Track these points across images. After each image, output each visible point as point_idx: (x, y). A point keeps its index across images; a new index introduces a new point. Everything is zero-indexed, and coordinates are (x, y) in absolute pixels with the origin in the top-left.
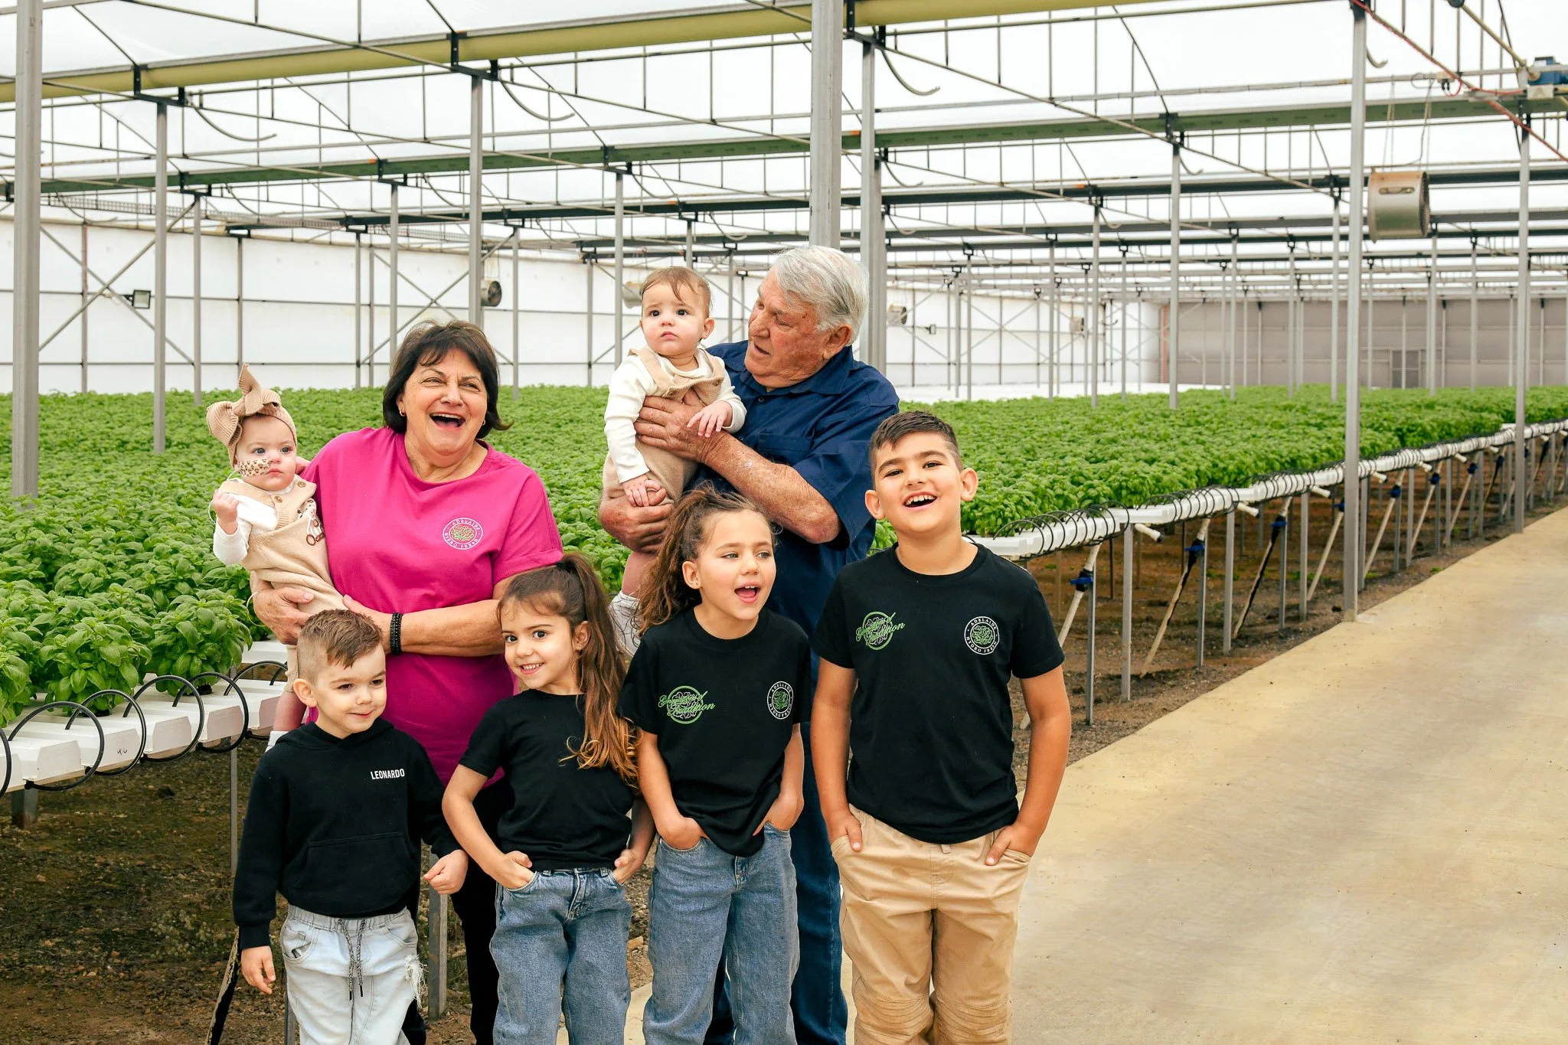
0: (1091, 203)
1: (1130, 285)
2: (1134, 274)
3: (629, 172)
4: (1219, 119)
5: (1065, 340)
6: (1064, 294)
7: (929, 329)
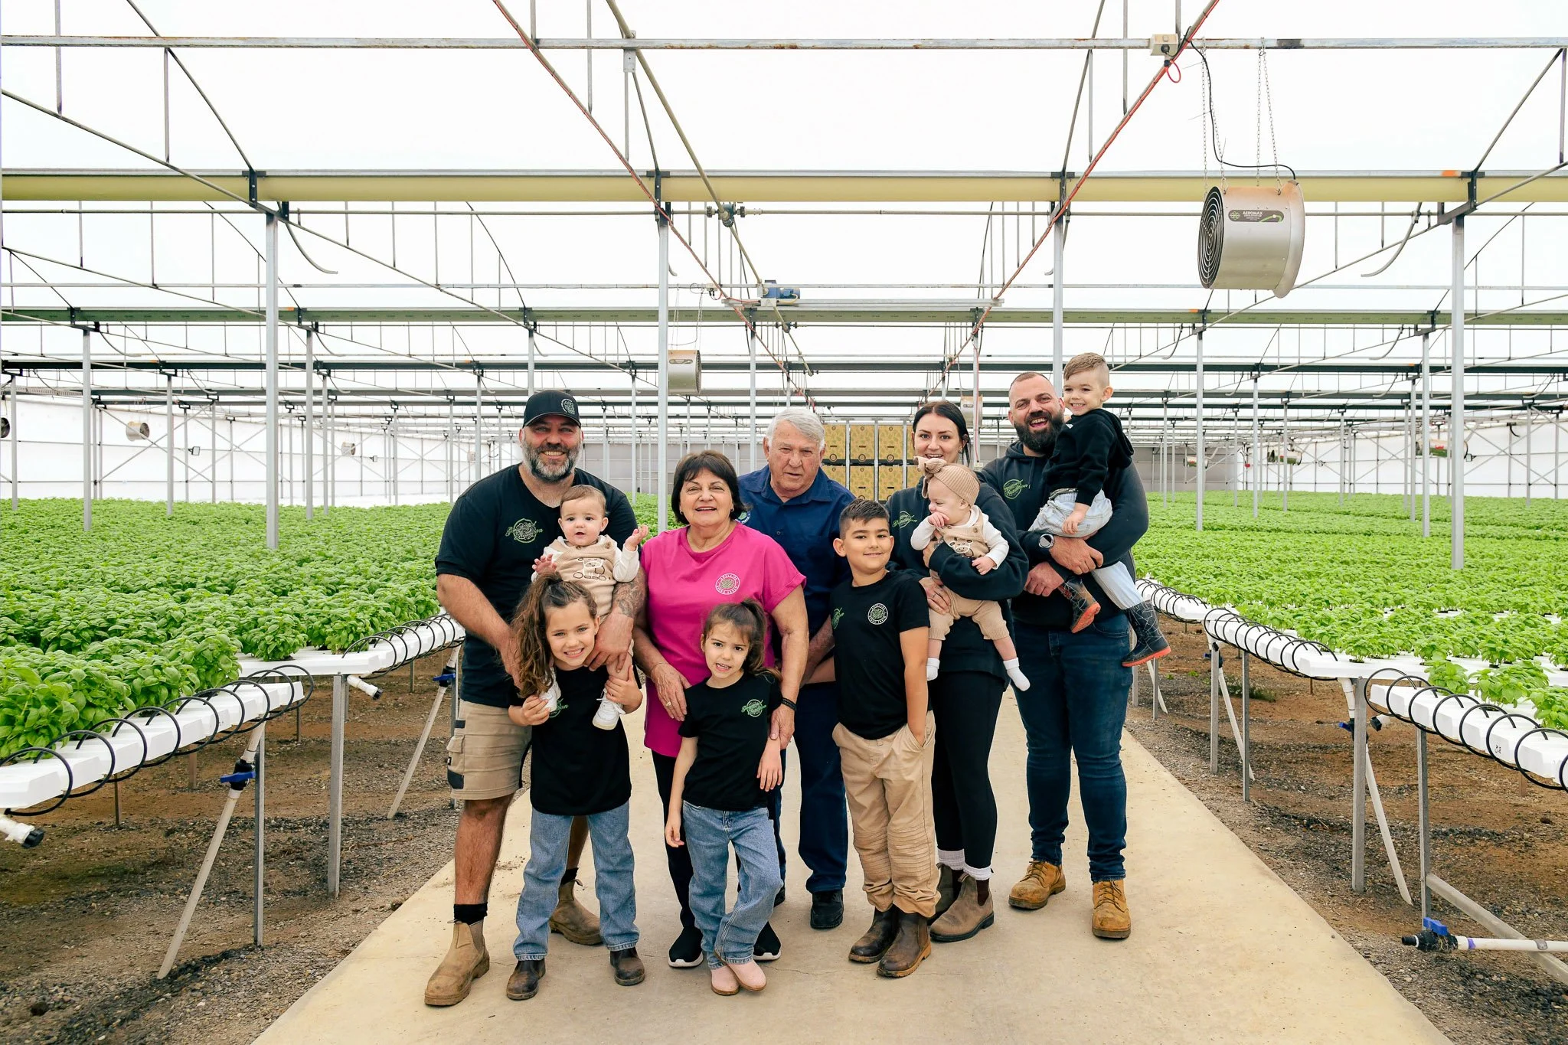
0: (475, 374)
1: (505, 432)
2: (507, 425)
3: (97, 330)
4: (578, 314)
5: (464, 466)
6: (463, 437)
7: (372, 458)
